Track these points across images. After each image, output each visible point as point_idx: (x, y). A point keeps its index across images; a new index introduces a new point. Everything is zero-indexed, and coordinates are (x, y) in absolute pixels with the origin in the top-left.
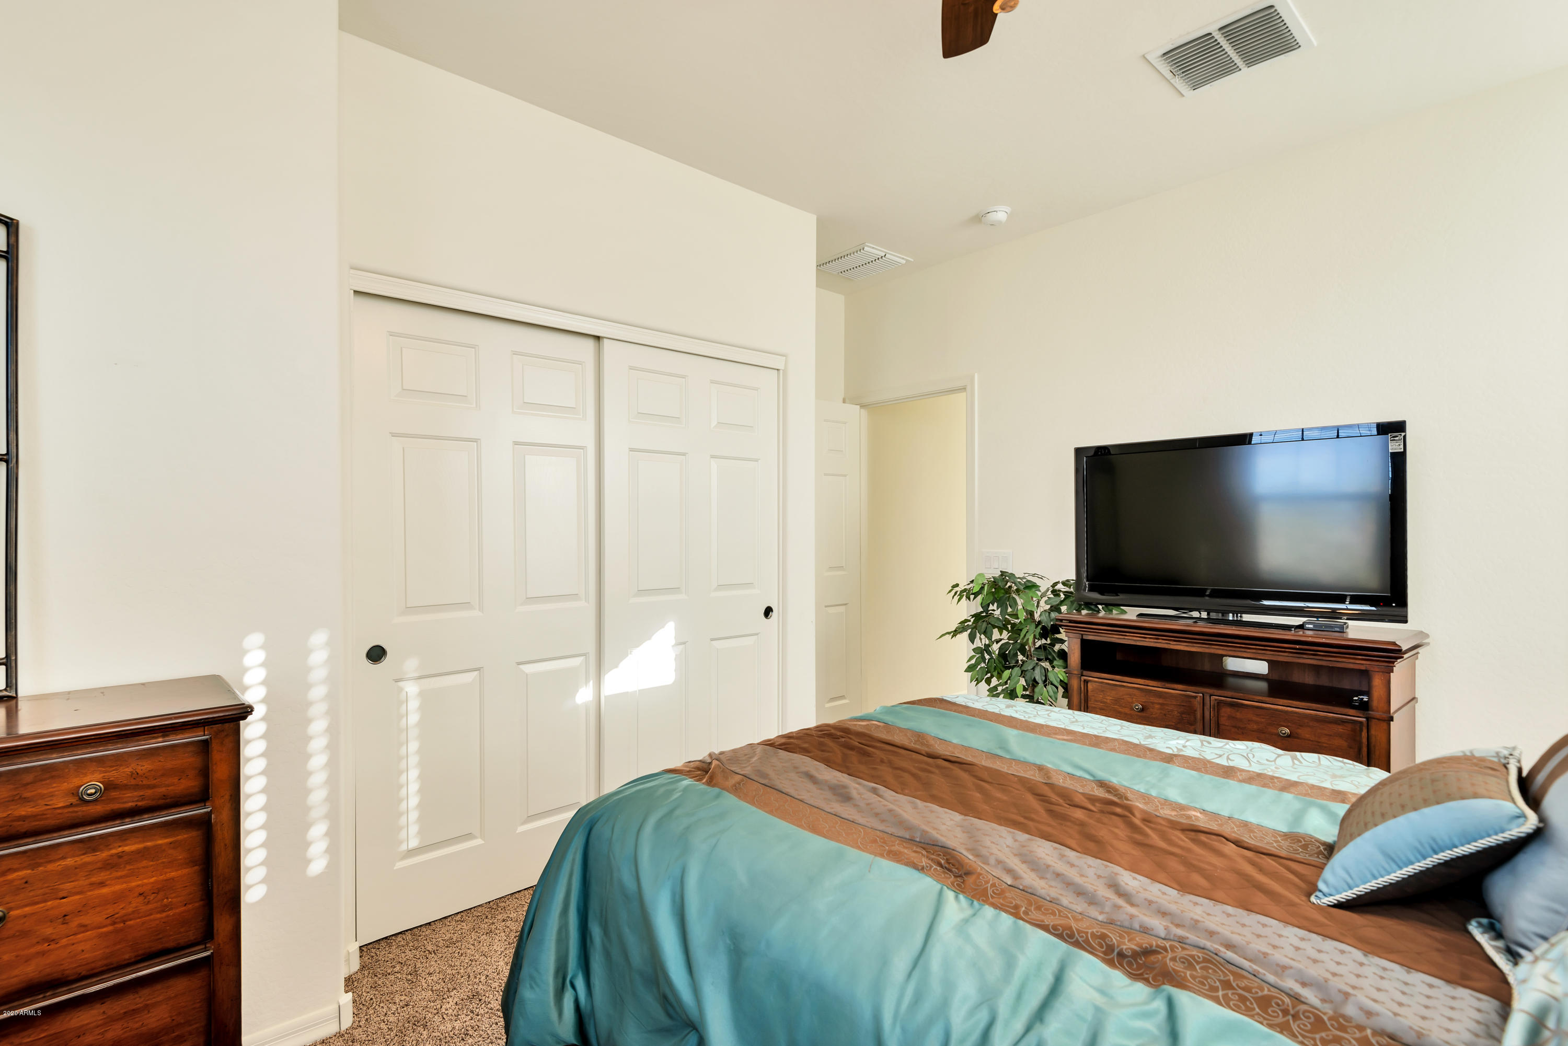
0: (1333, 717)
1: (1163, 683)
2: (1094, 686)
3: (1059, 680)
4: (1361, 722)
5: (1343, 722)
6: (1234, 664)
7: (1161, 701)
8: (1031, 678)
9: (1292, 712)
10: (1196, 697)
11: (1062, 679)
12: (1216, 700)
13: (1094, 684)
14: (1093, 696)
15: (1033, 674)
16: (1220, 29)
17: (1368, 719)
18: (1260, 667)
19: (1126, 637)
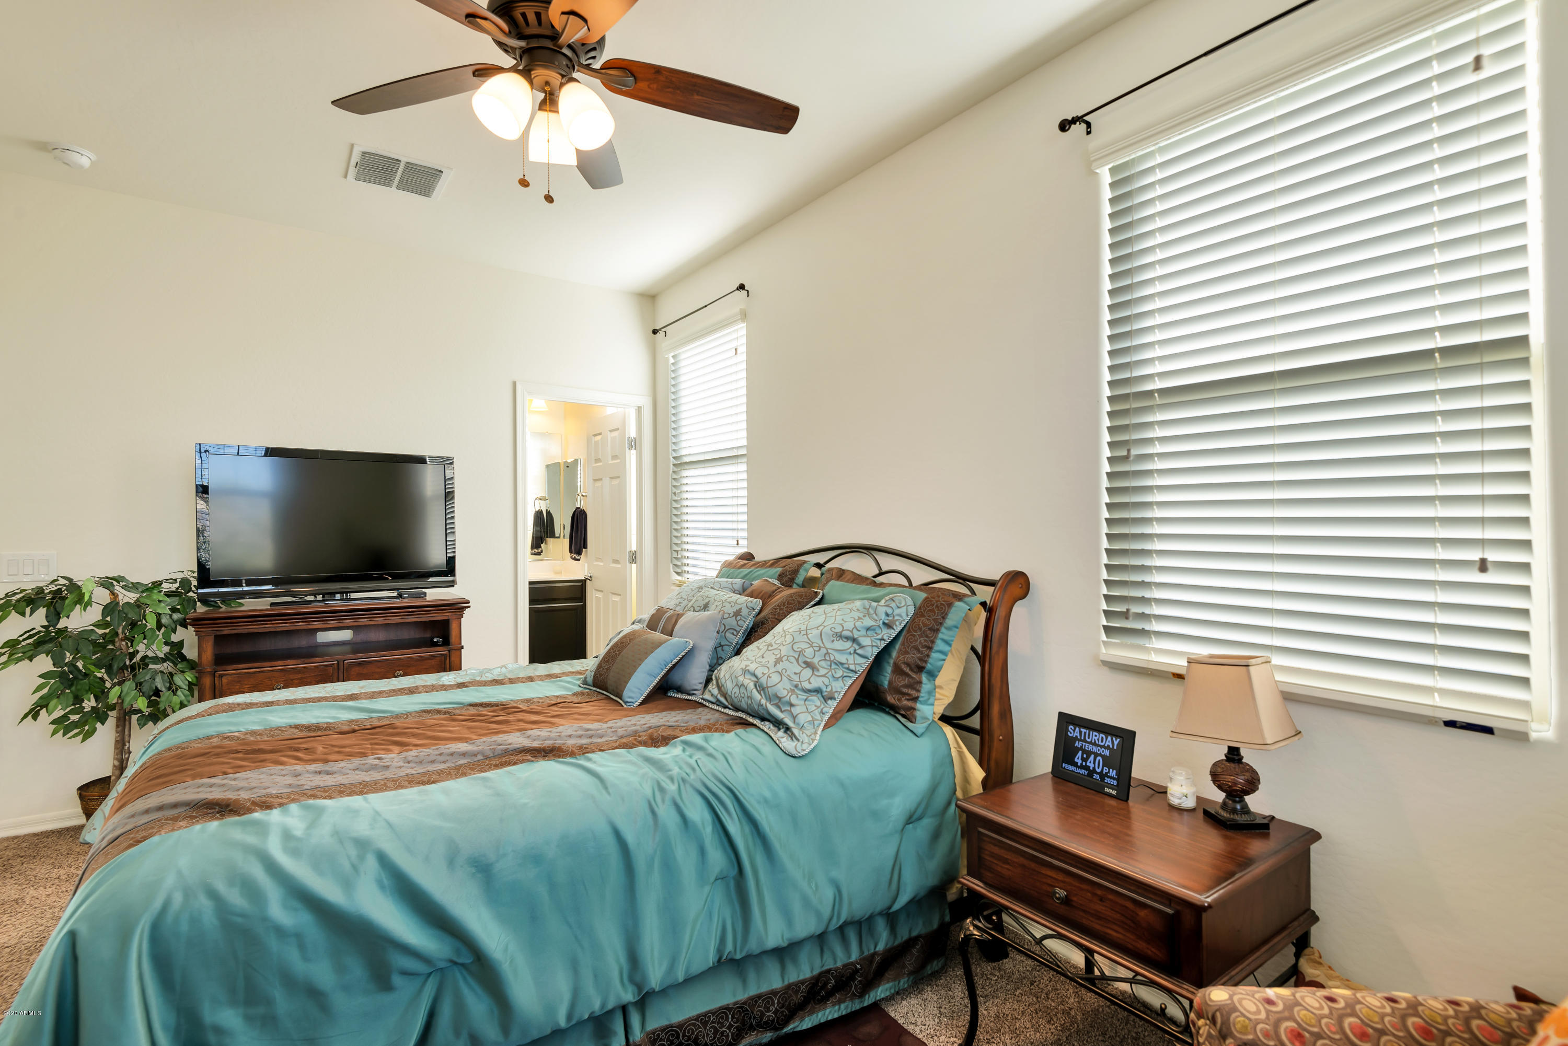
0: (419, 656)
1: (303, 660)
2: (230, 678)
3: (187, 682)
4: (446, 654)
5: (434, 657)
6: (323, 637)
7: (299, 676)
8: (151, 687)
9: (404, 658)
10: (333, 664)
11: (190, 680)
12: (348, 663)
13: (229, 678)
14: (229, 689)
15: (154, 683)
16: (407, 163)
17: (449, 651)
18: (345, 635)
19: (266, 626)
